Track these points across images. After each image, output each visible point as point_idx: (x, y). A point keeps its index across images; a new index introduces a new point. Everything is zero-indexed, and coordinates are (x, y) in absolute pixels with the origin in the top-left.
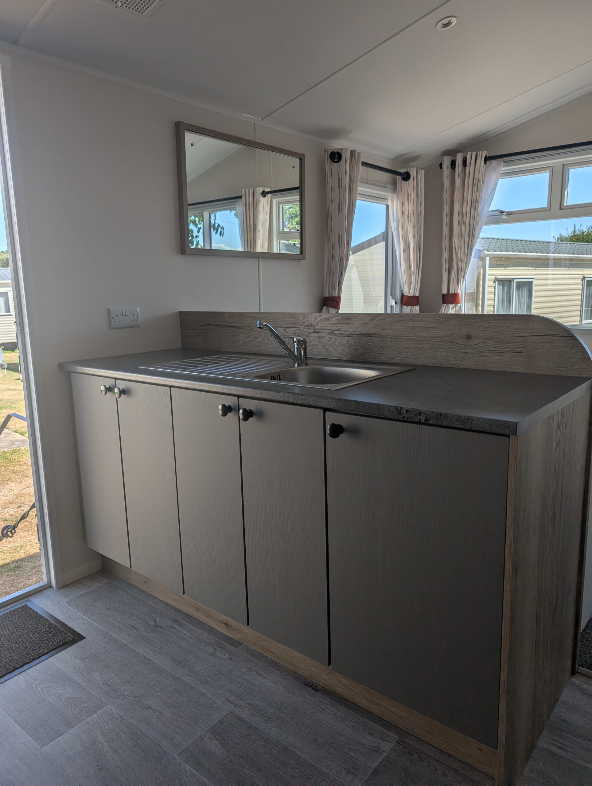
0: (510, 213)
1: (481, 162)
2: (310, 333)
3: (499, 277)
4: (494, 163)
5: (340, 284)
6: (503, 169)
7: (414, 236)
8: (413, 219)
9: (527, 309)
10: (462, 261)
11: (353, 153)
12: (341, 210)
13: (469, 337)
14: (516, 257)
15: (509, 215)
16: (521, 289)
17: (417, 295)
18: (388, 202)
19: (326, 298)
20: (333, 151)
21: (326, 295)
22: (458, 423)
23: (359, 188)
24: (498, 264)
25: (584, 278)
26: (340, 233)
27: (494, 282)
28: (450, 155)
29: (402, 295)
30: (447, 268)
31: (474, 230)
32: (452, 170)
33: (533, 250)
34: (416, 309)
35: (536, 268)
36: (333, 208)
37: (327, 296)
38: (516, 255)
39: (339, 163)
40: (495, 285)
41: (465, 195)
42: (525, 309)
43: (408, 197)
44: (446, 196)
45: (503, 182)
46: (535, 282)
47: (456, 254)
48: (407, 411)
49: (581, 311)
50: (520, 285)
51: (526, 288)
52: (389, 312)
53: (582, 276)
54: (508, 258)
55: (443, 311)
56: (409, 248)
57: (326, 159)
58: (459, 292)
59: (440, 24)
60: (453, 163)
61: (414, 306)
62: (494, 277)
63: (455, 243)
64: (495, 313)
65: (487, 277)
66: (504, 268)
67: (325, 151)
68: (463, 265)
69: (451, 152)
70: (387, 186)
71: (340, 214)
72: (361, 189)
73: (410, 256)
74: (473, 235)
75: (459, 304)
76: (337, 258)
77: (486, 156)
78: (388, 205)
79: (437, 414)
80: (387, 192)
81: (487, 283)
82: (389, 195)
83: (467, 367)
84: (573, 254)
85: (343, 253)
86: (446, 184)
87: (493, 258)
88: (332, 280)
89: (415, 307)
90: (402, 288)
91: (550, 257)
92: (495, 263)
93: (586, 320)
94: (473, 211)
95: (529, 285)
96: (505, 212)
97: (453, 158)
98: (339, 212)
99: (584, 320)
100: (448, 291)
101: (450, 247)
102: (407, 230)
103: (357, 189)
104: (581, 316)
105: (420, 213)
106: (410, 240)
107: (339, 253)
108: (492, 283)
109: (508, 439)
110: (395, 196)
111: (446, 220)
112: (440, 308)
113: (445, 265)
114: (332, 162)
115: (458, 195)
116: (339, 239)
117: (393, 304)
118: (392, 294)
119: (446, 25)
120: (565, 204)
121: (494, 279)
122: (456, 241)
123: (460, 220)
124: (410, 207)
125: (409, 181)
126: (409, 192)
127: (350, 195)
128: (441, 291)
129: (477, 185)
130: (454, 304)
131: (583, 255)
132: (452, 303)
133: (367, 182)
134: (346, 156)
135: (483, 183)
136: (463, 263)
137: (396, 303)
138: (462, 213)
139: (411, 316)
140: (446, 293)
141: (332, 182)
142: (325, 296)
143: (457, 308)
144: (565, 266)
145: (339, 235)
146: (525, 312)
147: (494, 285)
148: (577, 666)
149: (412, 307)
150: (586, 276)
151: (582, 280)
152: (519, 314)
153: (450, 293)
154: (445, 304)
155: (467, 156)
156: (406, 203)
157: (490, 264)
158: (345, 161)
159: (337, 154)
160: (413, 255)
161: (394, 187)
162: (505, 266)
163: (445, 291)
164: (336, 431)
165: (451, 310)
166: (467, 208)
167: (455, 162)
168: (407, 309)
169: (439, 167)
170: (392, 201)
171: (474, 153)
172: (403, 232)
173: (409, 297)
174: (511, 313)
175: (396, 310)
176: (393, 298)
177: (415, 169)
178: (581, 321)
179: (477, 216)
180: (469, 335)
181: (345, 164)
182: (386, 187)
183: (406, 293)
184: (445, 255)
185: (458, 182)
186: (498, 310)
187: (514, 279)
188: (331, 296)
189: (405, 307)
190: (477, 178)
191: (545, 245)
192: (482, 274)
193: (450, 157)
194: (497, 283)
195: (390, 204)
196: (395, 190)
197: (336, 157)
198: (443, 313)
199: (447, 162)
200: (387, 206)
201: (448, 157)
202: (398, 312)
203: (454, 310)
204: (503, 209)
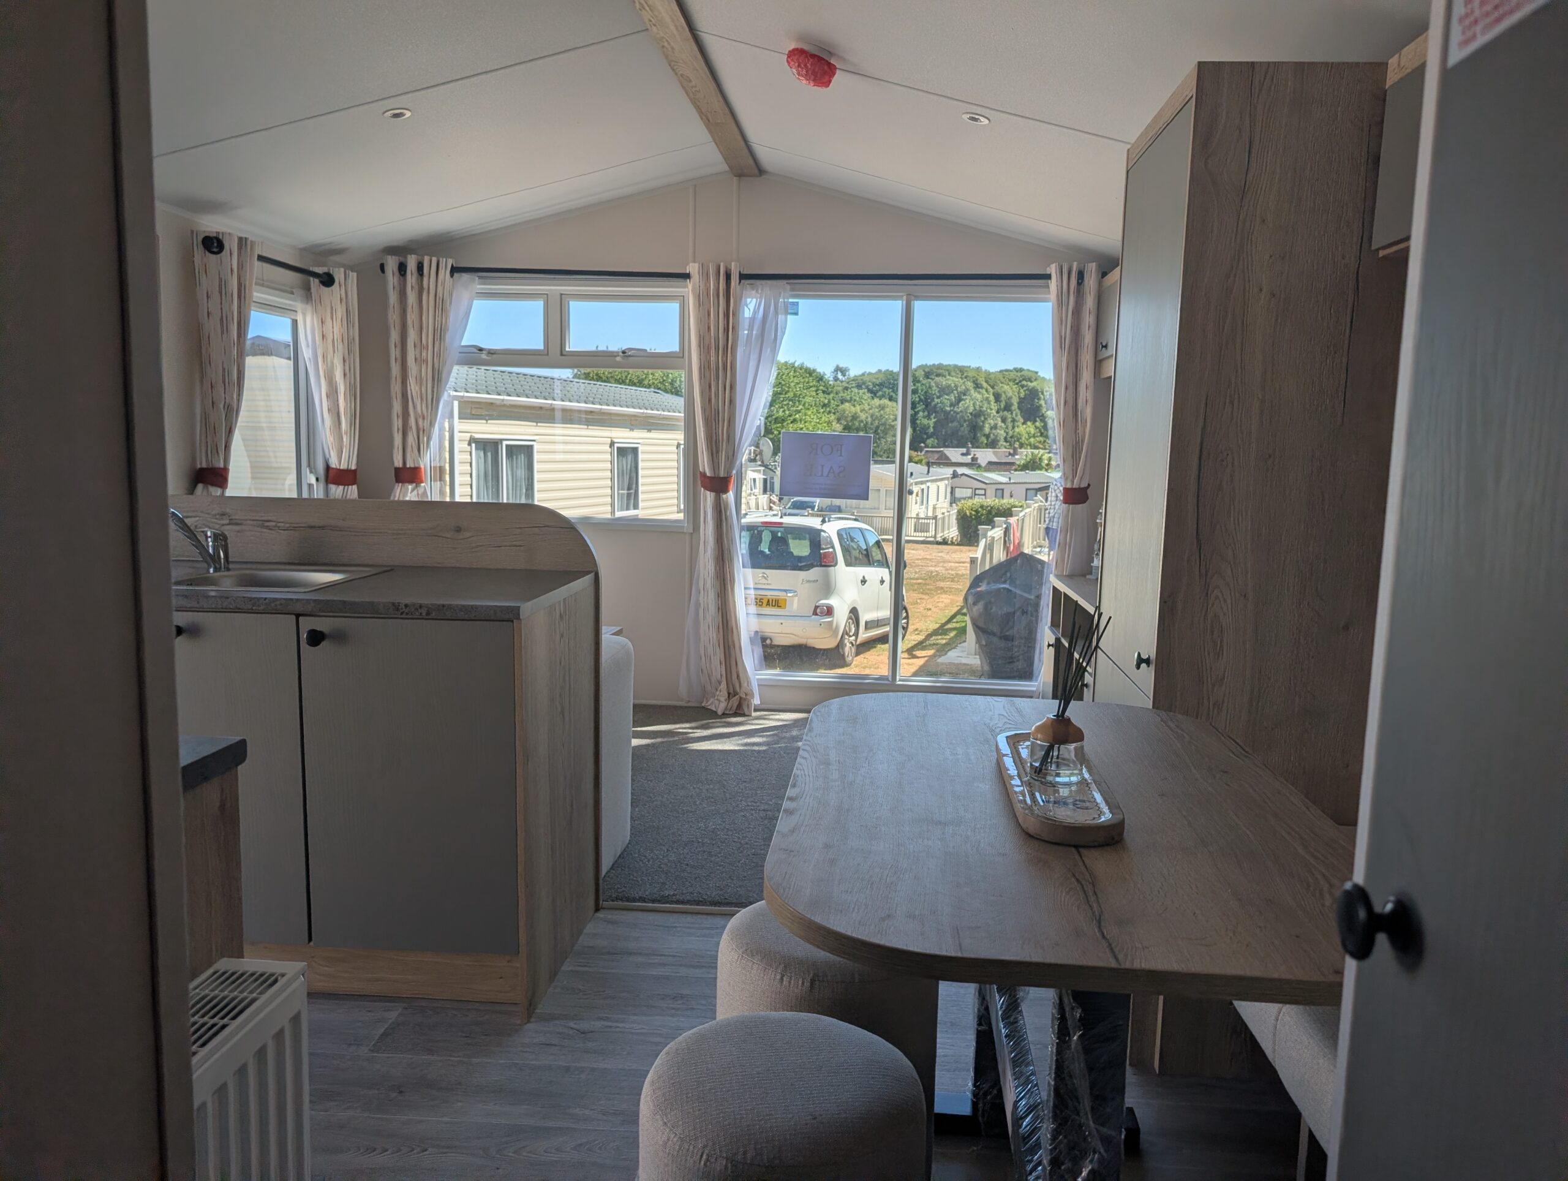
1: (444, 273)
2: (223, 525)
3: (477, 436)
4: (465, 276)
5: (227, 447)
6: (478, 287)
7: (345, 375)
8: (341, 348)
9: (526, 490)
10: (424, 418)
11: (242, 242)
12: (225, 329)
13: (458, 530)
14: (503, 403)
15: (490, 355)
16: (515, 457)
17: (353, 468)
18: (296, 316)
19: (201, 470)
20: (207, 235)
21: (201, 463)
22: (462, 613)
23: (255, 294)
24: (473, 413)
25: (612, 444)
26: (226, 366)
27: (470, 444)
28: (394, 255)
29: (328, 468)
30: (400, 426)
31: (440, 373)
32: (401, 277)
33: (530, 392)
34: (353, 491)
35: (537, 423)
36: (211, 326)
37: (204, 465)
38: (503, 400)
39: (219, 256)
40: (471, 449)
41: (424, 318)
42: (524, 491)
43: (332, 313)
44: (393, 317)
45: (478, 304)
46: (536, 447)
47: (414, 407)
48: (406, 606)
49: (612, 496)
50: (512, 450)
51: (523, 455)
52: (305, 495)
53: (610, 439)
54: (491, 404)
55: (397, 495)
56: (337, 392)
57: (195, 248)
58: (422, 466)
59: (389, 114)
60: (402, 268)
61: (348, 485)
62: (469, 435)
63: (411, 390)
64: (475, 500)
65: (457, 436)
66: (485, 421)
67: (192, 232)
68: (426, 424)
69: (399, 250)
70: (294, 290)
71: (225, 336)
72: (258, 295)
73: (338, 405)
74: (439, 380)
75: (423, 485)
76: (222, 406)
77: (452, 265)
78: (296, 320)
79: (439, 606)
80: (295, 300)
81: (457, 446)
82: (299, 306)
83: (458, 565)
84: (593, 403)
85: (232, 398)
86: (393, 297)
87: (464, 404)
88: (213, 441)
89: (350, 487)
90: (328, 456)
91: (556, 407)
92: (469, 411)
93: (621, 511)
94: (437, 344)
95: (528, 451)
96: (485, 349)
97: (402, 259)
98: (222, 333)
99: (618, 511)
100: (404, 463)
101: (403, 395)
102: (332, 363)
103: (251, 296)
104: (612, 505)
105: (353, 339)
106: (337, 379)
107: (225, 398)
108: (465, 446)
109: (511, 623)
110: (309, 308)
111: (394, 353)
112: (391, 490)
113: (397, 423)
114: (207, 252)
115: (413, 317)
116: (224, 376)
117: (313, 481)
118: (309, 466)
119: (396, 116)
120: (567, 349)
121: (468, 439)
122: (413, 387)
123: (418, 356)
124: (336, 329)
125: (333, 287)
126: (333, 305)
127: (239, 307)
128: (393, 463)
129: (441, 306)
130: (414, 484)
131: (609, 405)
132: (411, 482)
133: (263, 284)
134: (231, 245)
135: (451, 303)
136: (425, 421)
137: (317, 480)
138: (420, 345)
139: (344, 502)
140: (401, 466)
141: (207, 283)
142: (199, 466)
143: (421, 491)
144: (580, 422)
145: (224, 370)
146: (523, 497)
147: (469, 450)
148: (601, 902)
149: (346, 487)
150: (616, 440)
151: (610, 447)
152: (514, 502)
153: (408, 466)
154: (400, 484)
155: (423, 260)
156: (329, 320)
157: (460, 413)
158: (231, 254)
159: (215, 241)
160: (344, 404)
161: (307, 295)
162: (487, 418)
163: (398, 463)
164: (316, 638)
165: (409, 493)
166: (428, 338)
167: (406, 267)
168: (337, 491)
169: (380, 272)
170: (304, 314)
171: (434, 260)
172: (325, 367)
173: (340, 470)
174: (501, 501)
175: (318, 493)
176: (311, 472)
177: (342, 270)
178: (613, 512)
179: (444, 352)
180: (458, 527)
181: (231, 258)
182: (292, 293)
183: (334, 463)
184: (397, 407)
185: (412, 297)
186: (478, 496)
187: (502, 440)
188: (211, 466)
189: (333, 487)
190: (441, 296)
191: (549, 383)
192: (447, 429)
193: (397, 258)
194: (473, 445)
195: (300, 318)
196: (307, 298)
197: (213, 244)
198: (396, 499)
199: (392, 263)
200: (295, 323)
201: (393, 257)
202: (321, 496)
203: (413, 493)
204: (483, 346)
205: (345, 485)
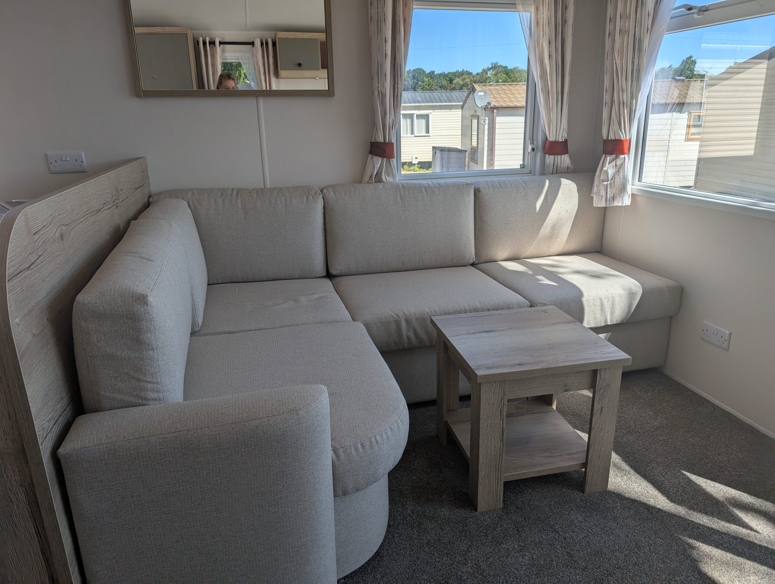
0: (704, 9)
7: (550, 56)
8: (548, 32)
10: (623, 91)
15: (702, 12)
17: (564, 140)
29: (547, 140)
55: (601, 166)
61: (561, 155)
74: (640, 50)
75: (622, 156)
90: (544, 130)
96: (695, 7)
102: (543, 47)
105: (566, 21)
106: (546, 61)
111: (609, 28)
116: (378, 69)
117: (530, 150)
118: (530, 138)
123: (623, 28)
128: (602, 135)
130: (614, 156)
137: (534, 149)
140: (606, 138)
154: (605, 155)
163: (605, 135)
168: (550, 160)
173: (555, 142)
176: (532, 143)
203: (611, 164)
204: (692, 4)
205: (555, 155)
